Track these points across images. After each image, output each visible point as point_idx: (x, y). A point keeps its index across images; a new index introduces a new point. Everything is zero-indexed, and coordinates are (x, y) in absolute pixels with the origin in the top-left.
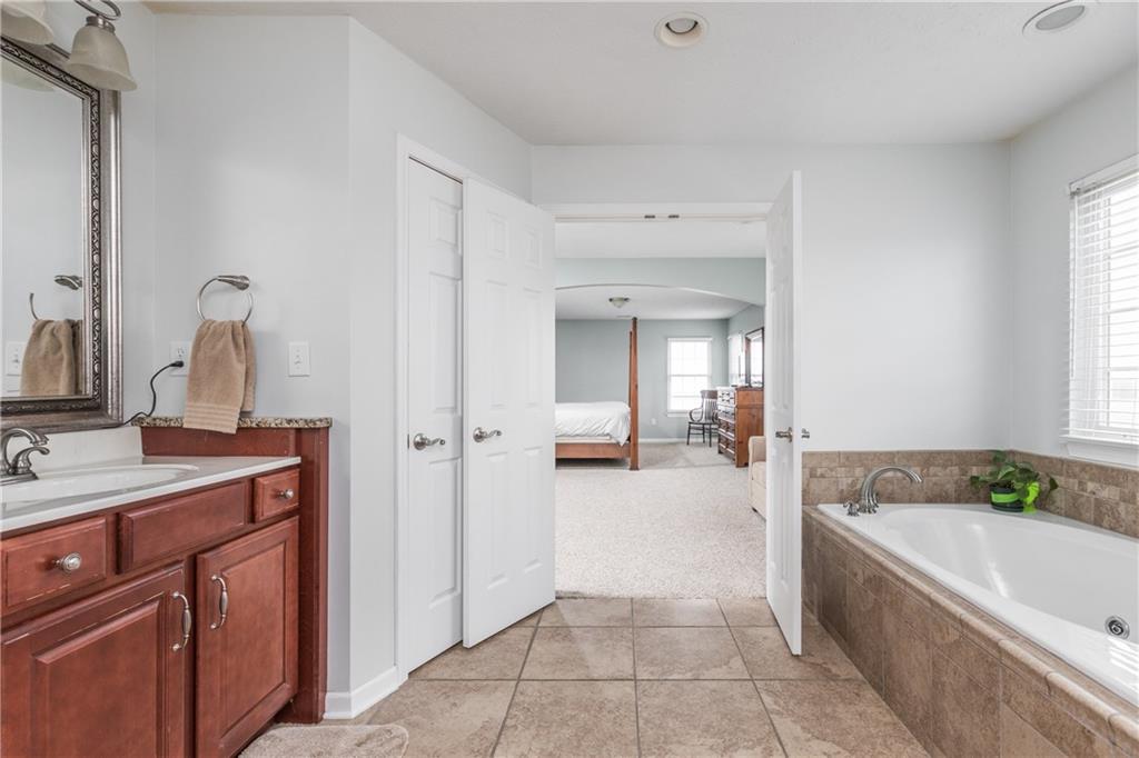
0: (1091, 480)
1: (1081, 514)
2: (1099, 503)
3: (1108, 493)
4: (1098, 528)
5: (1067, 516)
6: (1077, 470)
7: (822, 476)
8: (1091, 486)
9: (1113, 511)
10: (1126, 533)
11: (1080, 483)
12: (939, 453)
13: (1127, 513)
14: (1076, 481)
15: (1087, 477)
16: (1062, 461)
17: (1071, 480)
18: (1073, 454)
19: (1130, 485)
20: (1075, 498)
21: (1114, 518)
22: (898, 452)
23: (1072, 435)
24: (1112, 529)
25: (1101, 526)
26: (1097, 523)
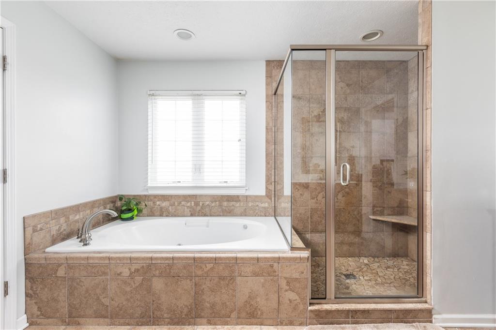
0: (158, 201)
1: (154, 214)
2: (161, 208)
3: (165, 204)
4: (161, 217)
5: (148, 216)
6: (152, 198)
7: (41, 229)
8: (158, 203)
9: (167, 210)
10: (172, 216)
11: (154, 203)
12: (97, 201)
13: (172, 209)
14: (152, 202)
15: (156, 200)
16: (145, 196)
17: (150, 202)
18: (151, 192)
19: (173, 200)
20: (151, 209)
21: (168, 212)
22: (81, 204)
23: (149, 185)
24: (167, 216)
25: (163, 216)
26: (161, 215)
